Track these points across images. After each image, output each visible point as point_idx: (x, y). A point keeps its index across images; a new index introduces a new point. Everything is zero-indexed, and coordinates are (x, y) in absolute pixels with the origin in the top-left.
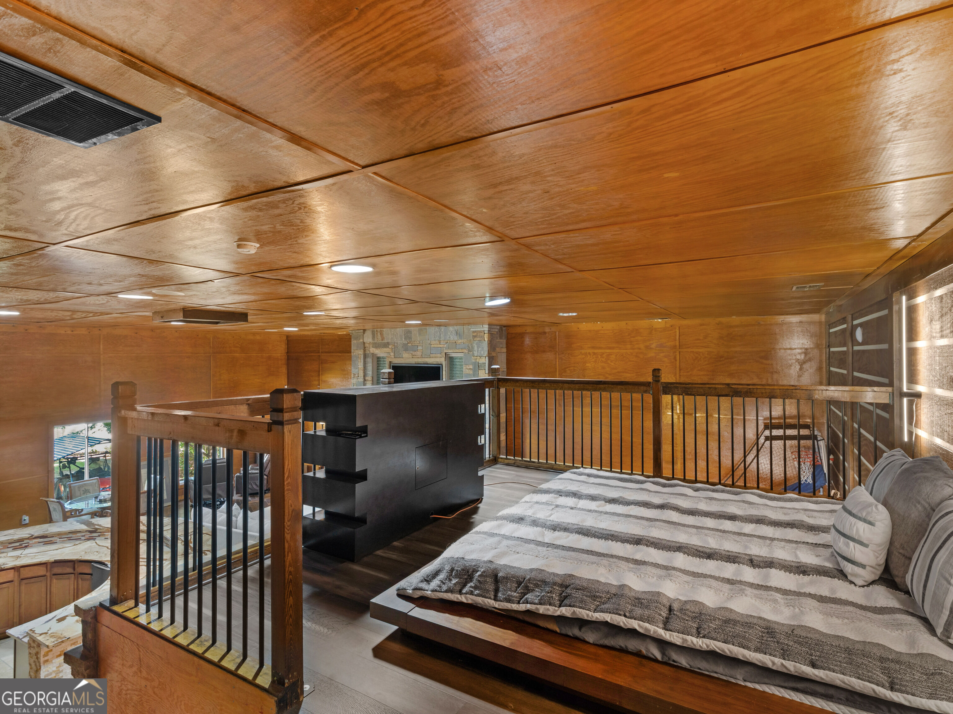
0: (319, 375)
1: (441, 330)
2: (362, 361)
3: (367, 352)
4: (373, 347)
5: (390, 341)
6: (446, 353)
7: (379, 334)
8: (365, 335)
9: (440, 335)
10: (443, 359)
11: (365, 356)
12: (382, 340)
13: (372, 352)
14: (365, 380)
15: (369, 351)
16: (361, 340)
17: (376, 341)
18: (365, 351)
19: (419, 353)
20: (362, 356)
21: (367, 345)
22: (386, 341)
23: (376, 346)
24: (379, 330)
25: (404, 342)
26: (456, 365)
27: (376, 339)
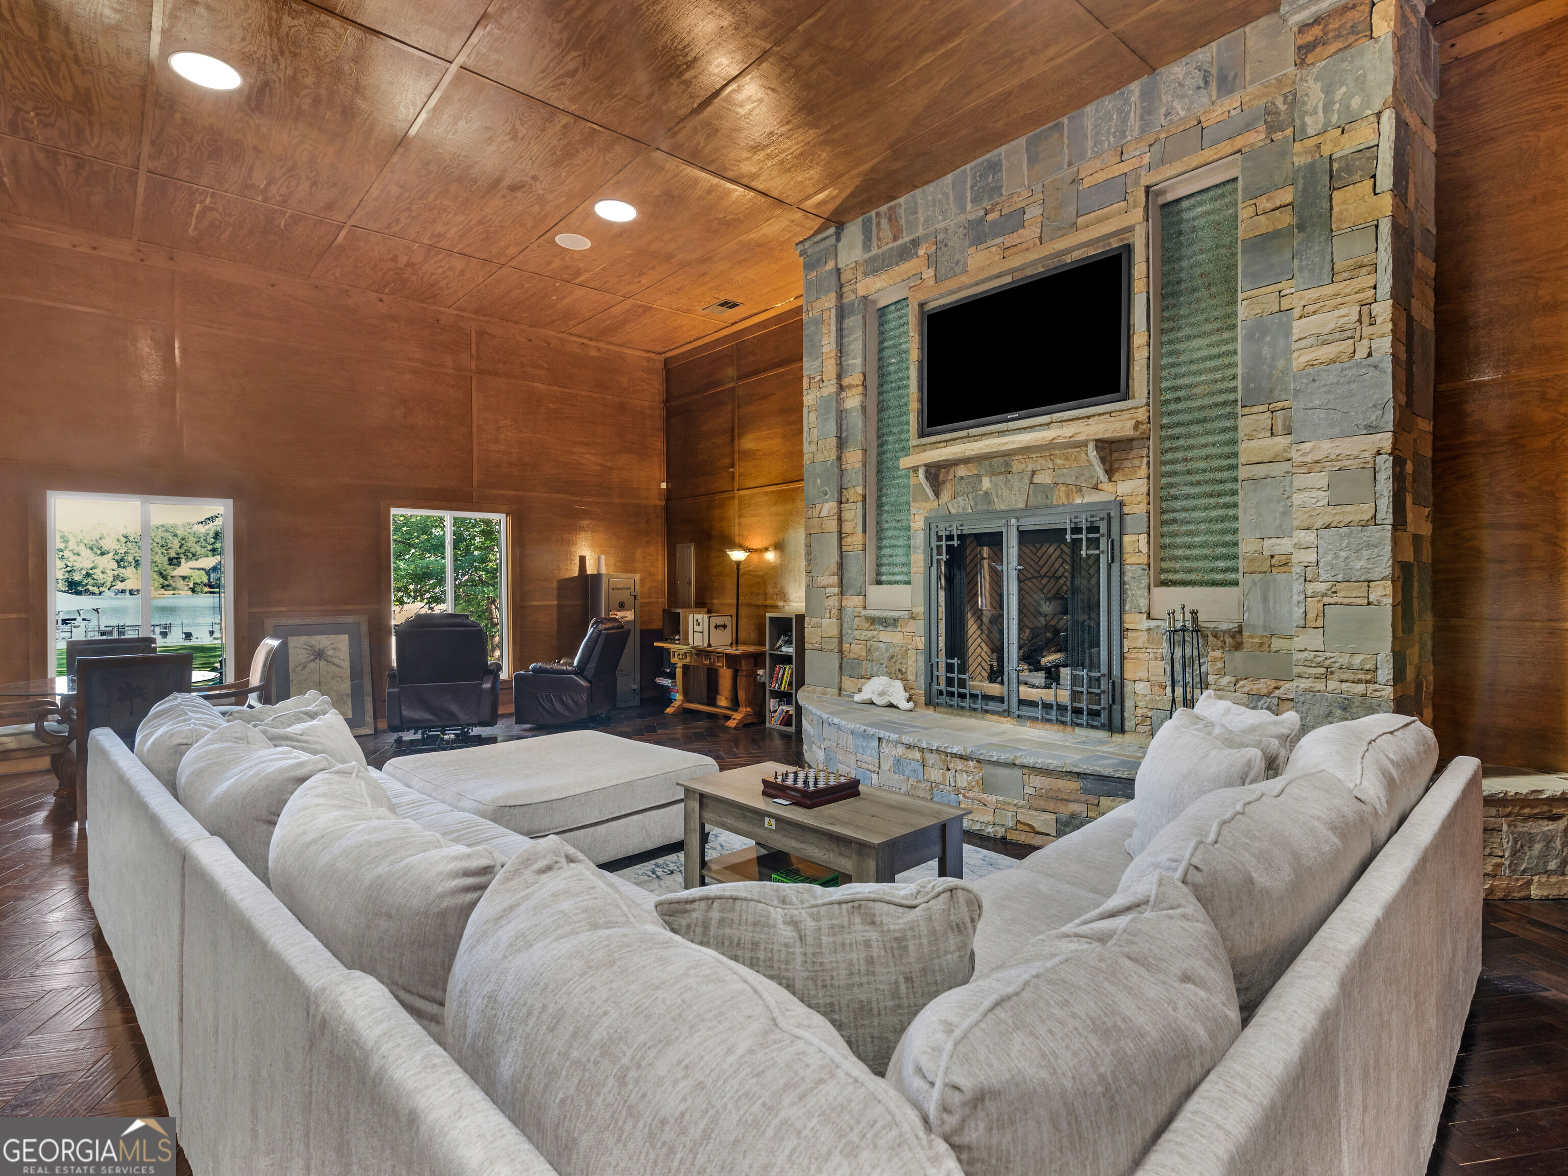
0: (733, 441)
1: (1127, 102)
2: (833, 328)
3: (849, 298)
4: (866, 274)
5: (920, 232)
6: (1148, 188)
7: (884, 222)
8: (840, 246)
9: (1124, 120)
10: (1137, 215)
11: (842, 313)
12: (895, 238)
13: (861, 293)
14: (841, 388)
15: (854, 291)
16: (831, 265)
17: (875, 251)
18: (840, 296)
19: (1030, 232)
20: (833, 311)
21: (846, 276)
22: (906, 238)
23: (874, 267)
24: (884, 208)
25: (973, 217)
26: (1194, 229)
27: (875, 244)
